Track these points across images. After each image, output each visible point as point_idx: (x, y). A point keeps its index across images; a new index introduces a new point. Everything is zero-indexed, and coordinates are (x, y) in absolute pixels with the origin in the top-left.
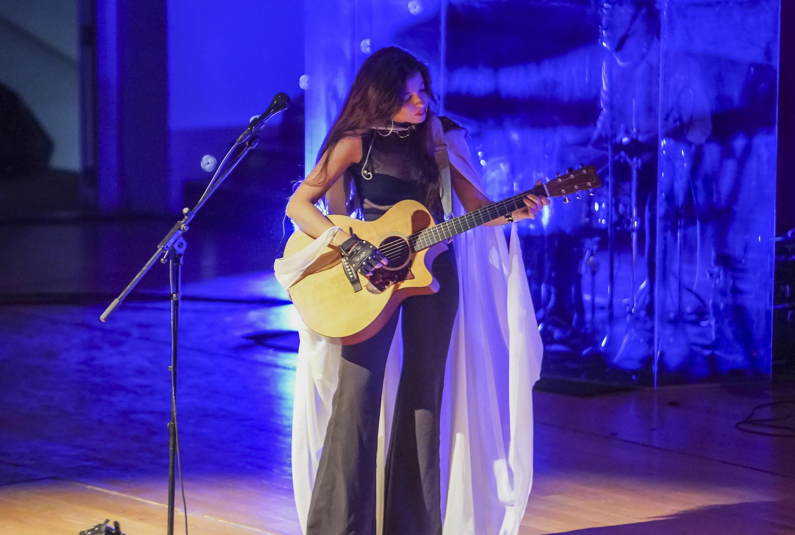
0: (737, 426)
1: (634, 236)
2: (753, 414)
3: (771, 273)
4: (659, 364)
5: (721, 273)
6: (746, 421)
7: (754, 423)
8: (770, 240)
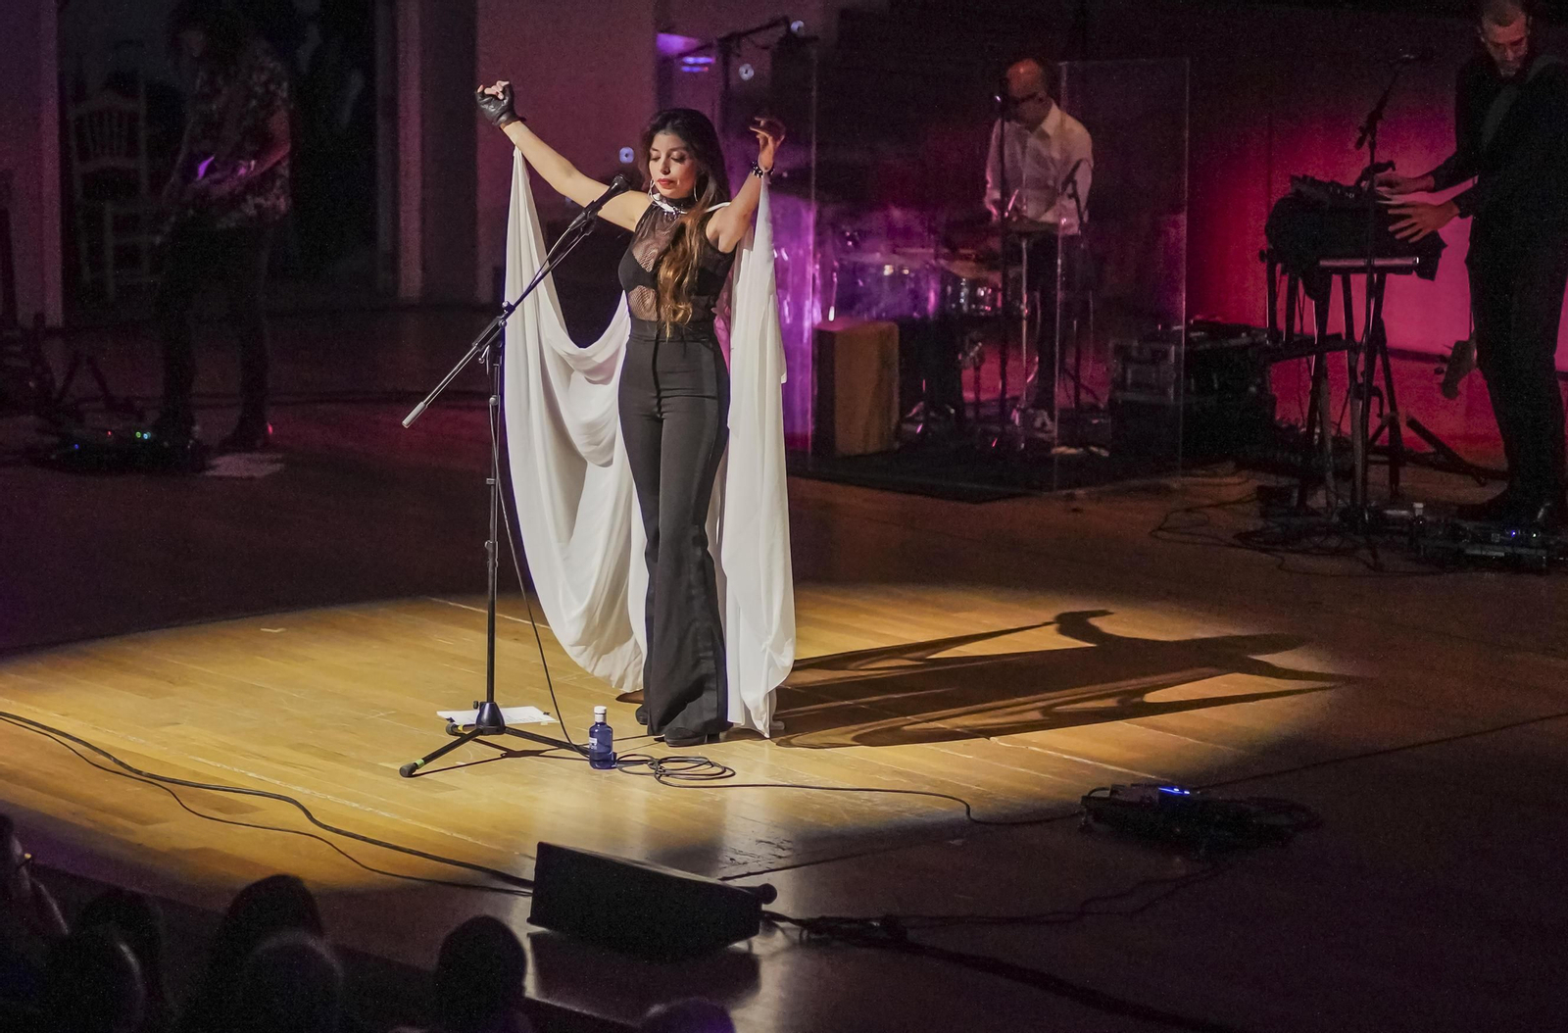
0: (1151, 534)
2: (1165, 519)
4: (1058, 466)
7: (1167, 530)
8: (1175, 328)
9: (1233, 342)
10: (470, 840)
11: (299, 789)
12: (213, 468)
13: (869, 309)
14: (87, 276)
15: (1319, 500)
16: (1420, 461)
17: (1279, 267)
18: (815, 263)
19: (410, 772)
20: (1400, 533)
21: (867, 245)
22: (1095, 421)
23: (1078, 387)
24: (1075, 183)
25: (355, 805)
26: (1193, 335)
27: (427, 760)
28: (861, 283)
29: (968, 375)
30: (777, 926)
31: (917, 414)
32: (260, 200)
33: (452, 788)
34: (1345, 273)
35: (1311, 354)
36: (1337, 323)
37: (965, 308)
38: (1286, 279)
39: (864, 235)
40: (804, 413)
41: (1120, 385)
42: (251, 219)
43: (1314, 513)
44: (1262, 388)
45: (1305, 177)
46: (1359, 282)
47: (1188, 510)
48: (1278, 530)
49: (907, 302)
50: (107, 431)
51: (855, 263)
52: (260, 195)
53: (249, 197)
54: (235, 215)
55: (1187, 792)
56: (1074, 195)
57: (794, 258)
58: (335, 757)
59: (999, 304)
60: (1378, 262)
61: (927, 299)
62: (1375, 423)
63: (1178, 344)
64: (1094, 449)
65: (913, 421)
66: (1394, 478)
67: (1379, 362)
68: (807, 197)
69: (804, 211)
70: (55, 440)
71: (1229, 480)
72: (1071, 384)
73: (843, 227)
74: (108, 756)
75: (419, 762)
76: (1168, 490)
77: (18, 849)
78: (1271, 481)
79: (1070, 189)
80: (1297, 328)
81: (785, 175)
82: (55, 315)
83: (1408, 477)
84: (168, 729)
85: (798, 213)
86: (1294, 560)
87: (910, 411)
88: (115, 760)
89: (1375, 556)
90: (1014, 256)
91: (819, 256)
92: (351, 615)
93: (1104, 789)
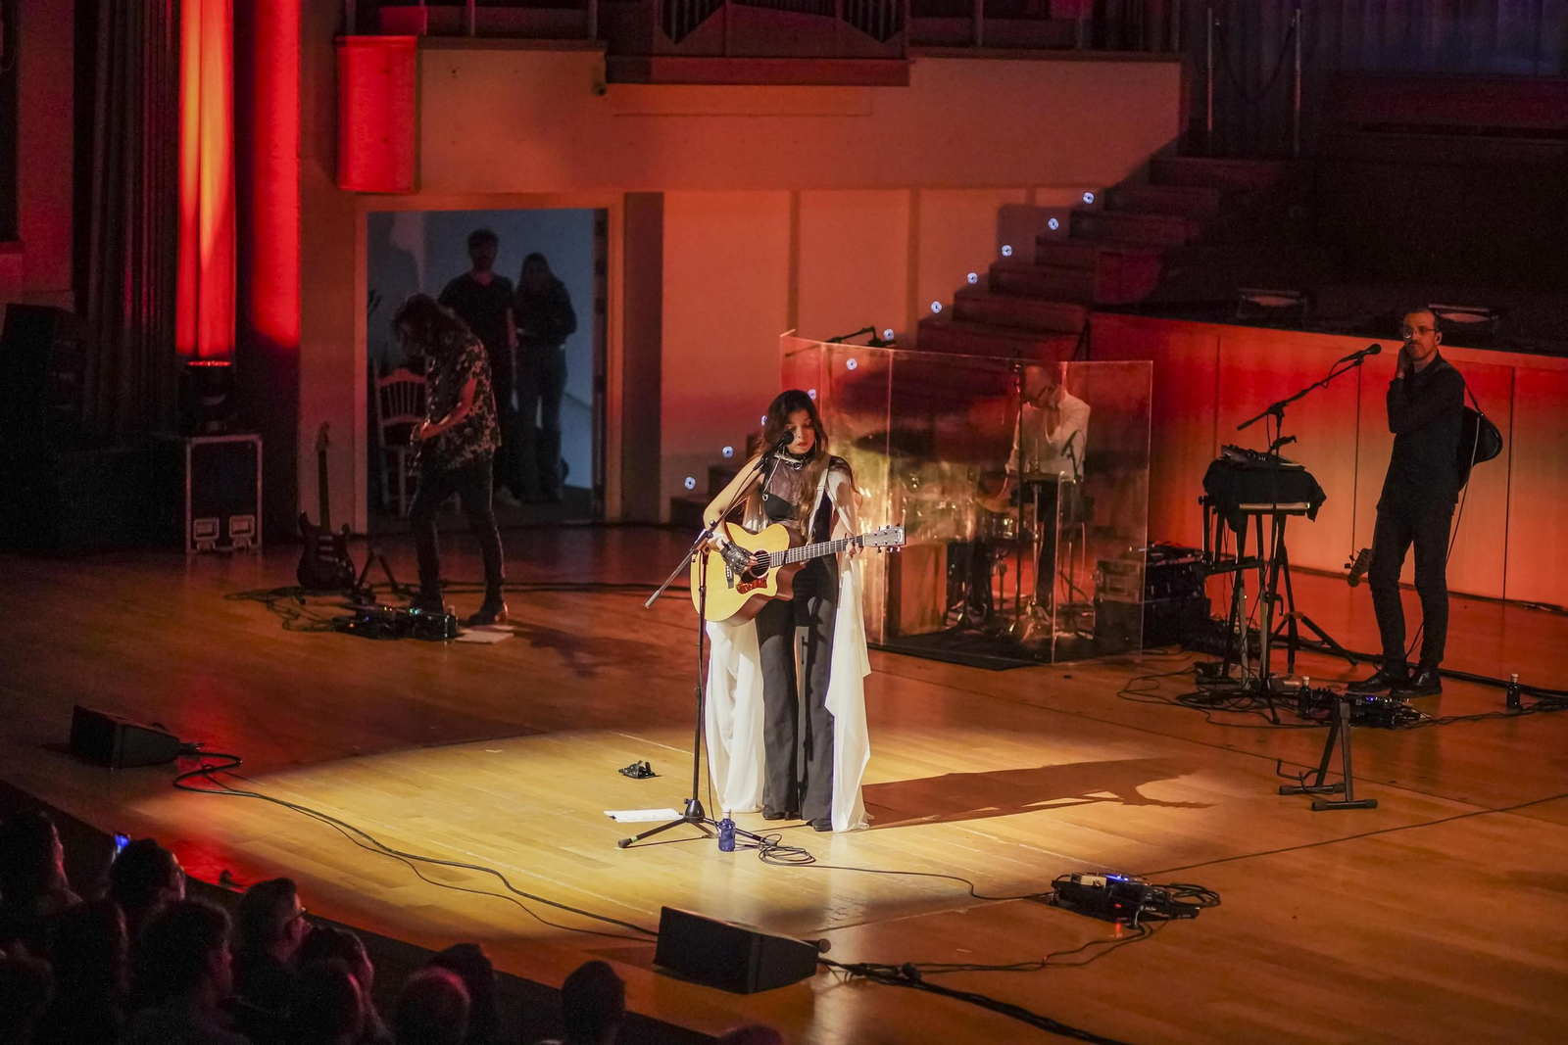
0: (1118, 695)
1: (1035, 545)
2: (1129, 684)
3: (1141, 575)
4: (1056, 646)
5: (1102, 575)
6: (1125, 691)
7: (1130, 692)
8: (1140, 550)
9: (1182, 560)
10: (619, 903)
11: (501, 864)
12: (462, 635)
13: (926, 533)
14: (386, 498)
15: (1236, 672)
16: (1310, 647)
17: (1211, 509)
18: (888, 499)
19: (626, 844)
20: (1293, 698)
21: (926, 486)
22: (1085, 614)
23: (1072, 587)
24: (1072, 447)
25: (540, 876)
26: (1153, 555)
27: (640, 837)
28: (920, 514)
29: (996, 579)
30: (830, 969)
31: (960, 607)
32: (476, 447)
33: (609, 866)
34: (1259, 514)
35: (1233, 570)
36: (1251, 550)
37: (994, 533)
38: (1216, 516)
39: (922, 480)
40: (879, 604)
41: (1101, 589)
42: (469, 460)
43: (1233, 682)
44: (1201, 593)
45: (1231, 446)
46: (1267, 520)
47: (1145, 678)
48: (1207, 694)
49: (953, 527)
50: (383, 607)
51: (917, 500)
52: (473, 443)
53: (466, 446)
54: (459, 459)
55: (1126, 879)
56: (1072, 455)
57: (875, 495)
58: (529, 842)
59: (1017, 531)
60: (1279, 507)
61: (965, 527)
62: (1277, 620)
63: (1142, 561)
64: (1083, 634)
65: (957, 611)
66: (1291, 659)
67: (1281, 573)
68: (883, 452)
69: (881, 463)
70: (353, 613)
71: (1175, 658)
72: (1067, 586)
73: (911, 475)
74: (369, 838)
75: (634, 838)
76: (1131, 662)
77: (298, 902)
78: (1203, 658)
79: (1068, 452)
80: (1223, 550)
81: (871, 437)
82: (361, 525)
83: (1302, 658)
84: (415, 820)
85: (877, 464)
86: (1217, 716)
87: (956, 604)
88: (374, 841)
89: (1274, 713)
90: (1027, 497)
91: (891, 494)
92: (551, 742)
93: (1067, 876)
